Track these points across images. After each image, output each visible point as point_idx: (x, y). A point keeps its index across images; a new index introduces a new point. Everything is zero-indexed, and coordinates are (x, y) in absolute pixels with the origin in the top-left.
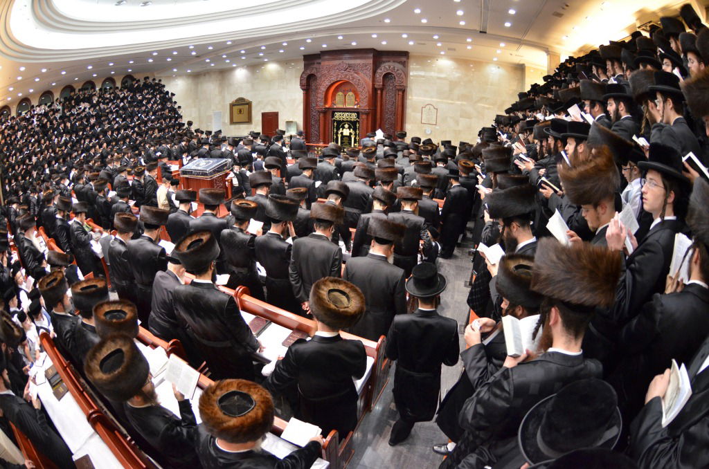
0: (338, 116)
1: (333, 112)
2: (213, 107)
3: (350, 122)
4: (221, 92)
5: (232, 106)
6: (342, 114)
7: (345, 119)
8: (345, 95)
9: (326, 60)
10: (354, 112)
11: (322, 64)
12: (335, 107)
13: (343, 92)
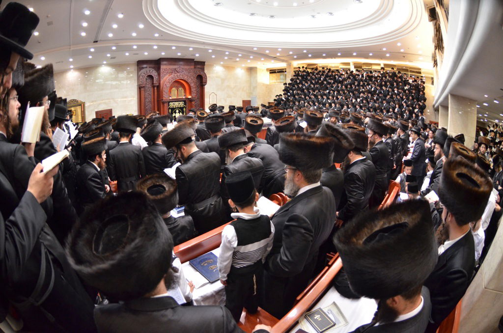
0: (172, 105)
1: (169, 102)
3: (180, 108)
6: (174, 103)
7: (177, 107)
8: (178, 90)
9: (165, 64)
10: (182, 101)
11: (162, 67)
12: (171, 98)
13: (176, 87)
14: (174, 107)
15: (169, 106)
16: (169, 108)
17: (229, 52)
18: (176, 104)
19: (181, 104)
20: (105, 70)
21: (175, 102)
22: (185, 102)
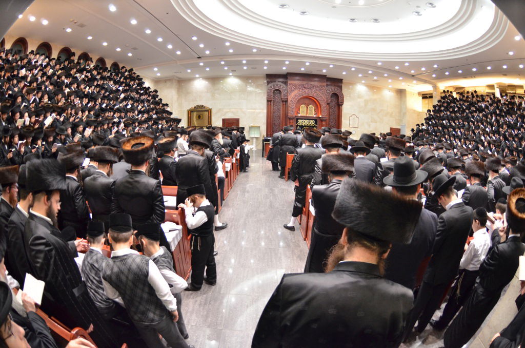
0: (301, 122)
1: (297, 119)
5: (190, 111)
8: (307, 107)
9: (294, 80)
10: (313, 120)
11: (289, 82)
12: (299, 115)
13: (305, 104)
14: (303, 125)
15: (297, 123)
16: (297, 126)
17: (355, 68)
18: (306, 122)
19: (312, 123)
20: (233, 82)
21: (304, 119)
22: (316, 121)
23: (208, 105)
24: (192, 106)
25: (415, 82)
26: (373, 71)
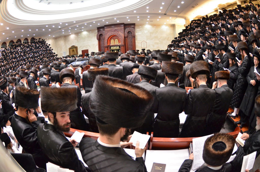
0: (112, 48)
1: (110, 47)
2: (63, 50)
3: (117, 50)
4: (65, 44)
5: (70, 49)
9: (107, 28)
10: (118, 46)
11: (105, 30)
12: (111, 45)
13: (114, 39)
14: (114, 49)
15: (110, 48)
16: (111, 50)
18: (115, 48)
19: (118, 48)
20: (85, 33)
21: (114, 46)
22: (120, 46)
23: (76, 45)
24: (70, 46)
25: (170, 18)
26: (150, 17)
